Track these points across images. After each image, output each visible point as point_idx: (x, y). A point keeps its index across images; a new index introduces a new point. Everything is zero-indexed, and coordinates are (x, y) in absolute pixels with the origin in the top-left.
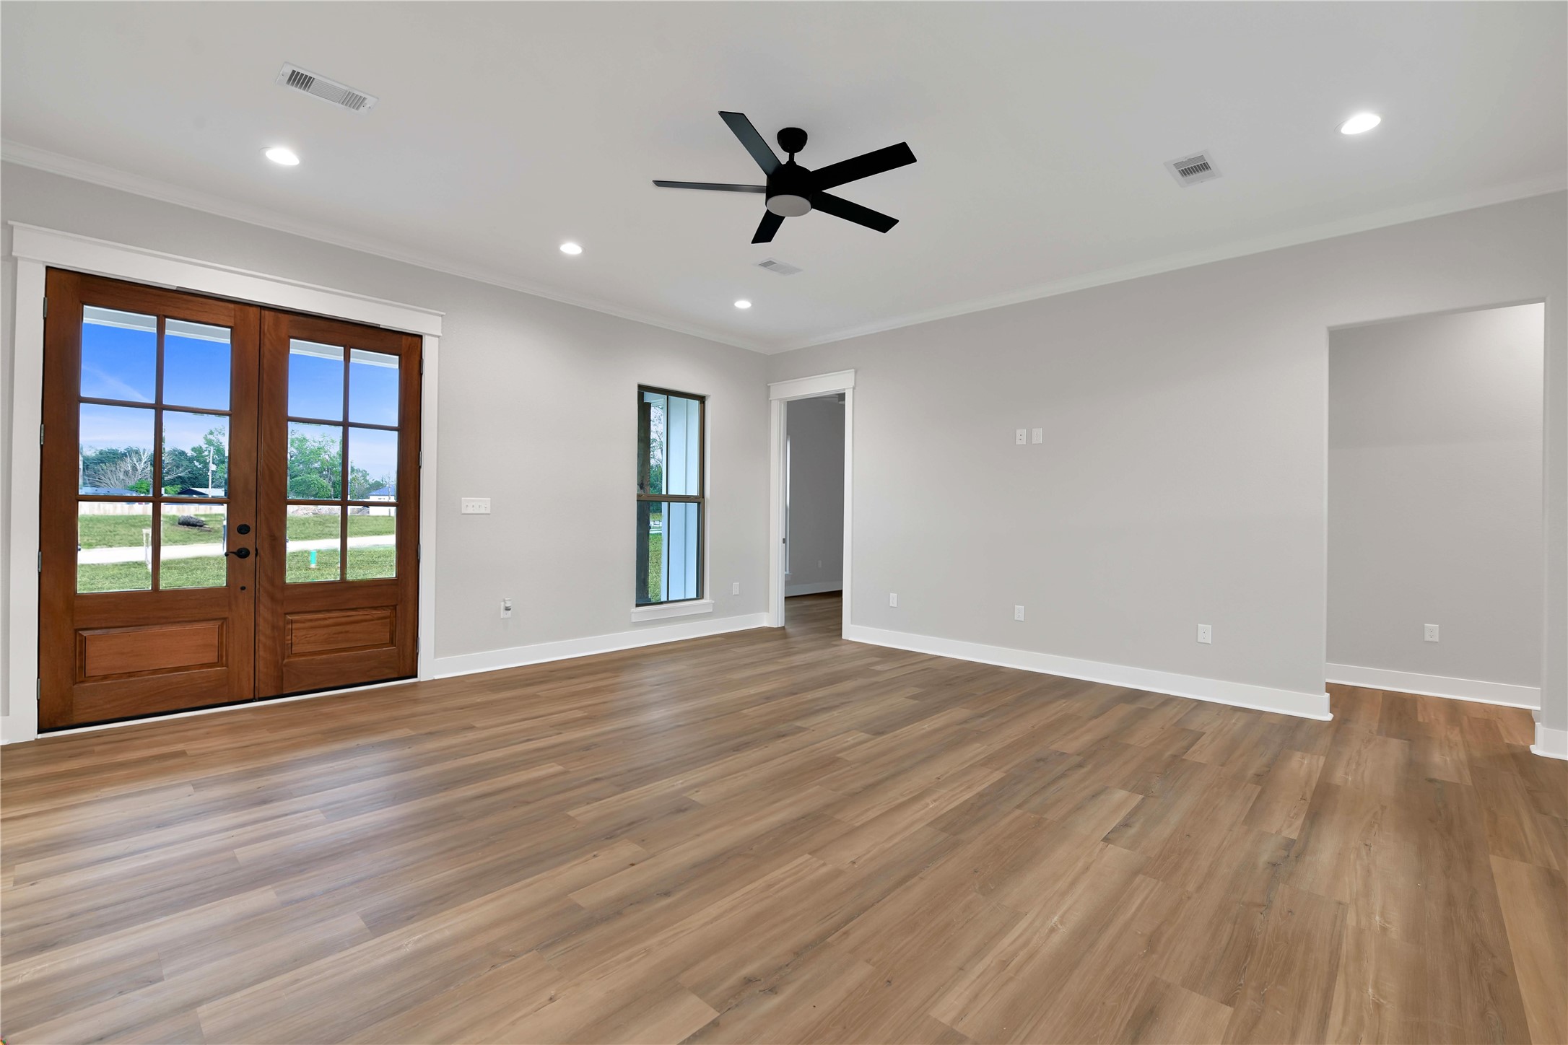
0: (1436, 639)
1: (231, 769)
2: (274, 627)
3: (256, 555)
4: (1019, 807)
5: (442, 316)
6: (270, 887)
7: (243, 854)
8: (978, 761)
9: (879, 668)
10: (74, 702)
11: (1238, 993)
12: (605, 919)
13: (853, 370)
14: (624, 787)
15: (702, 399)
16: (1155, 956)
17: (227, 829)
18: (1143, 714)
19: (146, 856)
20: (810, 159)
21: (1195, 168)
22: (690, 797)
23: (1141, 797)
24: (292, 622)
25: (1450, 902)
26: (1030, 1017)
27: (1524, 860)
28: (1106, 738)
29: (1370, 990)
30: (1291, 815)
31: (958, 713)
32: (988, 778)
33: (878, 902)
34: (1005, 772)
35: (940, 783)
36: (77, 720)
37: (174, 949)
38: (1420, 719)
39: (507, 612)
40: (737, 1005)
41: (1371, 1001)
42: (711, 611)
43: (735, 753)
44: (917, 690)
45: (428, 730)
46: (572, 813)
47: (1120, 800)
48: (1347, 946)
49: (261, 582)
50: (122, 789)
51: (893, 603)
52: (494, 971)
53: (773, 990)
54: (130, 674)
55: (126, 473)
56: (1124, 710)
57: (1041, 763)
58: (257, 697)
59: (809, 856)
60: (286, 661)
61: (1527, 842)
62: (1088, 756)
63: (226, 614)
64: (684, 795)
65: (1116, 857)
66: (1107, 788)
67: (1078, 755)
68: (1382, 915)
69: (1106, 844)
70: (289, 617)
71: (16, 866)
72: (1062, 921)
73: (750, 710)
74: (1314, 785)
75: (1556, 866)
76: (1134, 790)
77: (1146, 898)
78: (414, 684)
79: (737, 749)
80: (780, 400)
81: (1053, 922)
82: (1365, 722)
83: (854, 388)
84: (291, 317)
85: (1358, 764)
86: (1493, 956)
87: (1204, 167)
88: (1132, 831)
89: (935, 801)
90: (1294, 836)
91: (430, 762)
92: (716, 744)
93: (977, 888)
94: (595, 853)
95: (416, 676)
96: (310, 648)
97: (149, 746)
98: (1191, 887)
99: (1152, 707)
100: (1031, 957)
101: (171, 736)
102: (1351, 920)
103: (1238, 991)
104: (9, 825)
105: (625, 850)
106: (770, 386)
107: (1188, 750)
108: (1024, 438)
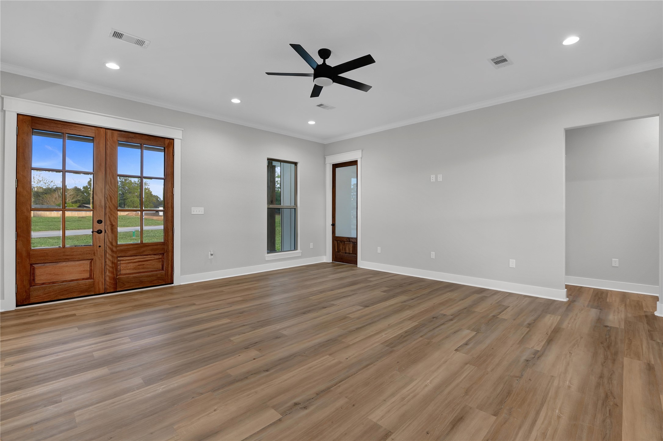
0: (617, 265)
1: (94, 321)
2: (113, 263)
3: (105, 232)
4: (421, 336)
5: (182, 130)
6: (106, 367)
7: (96, 354)
8: (407, 318)
9: (371, 279)
10: (31, 294)
11: (500, 411)
12: (241, 380)
13: (361, 150)
14: (255, 328)
15: (296, 164)
16: (467, 397)
17: (91, 345)
18: (483, 299)
19: (57, 355)
20: (332, 62)
21: (500, 61)
22: (282, 333)
23: (476, 333)
24: (120, 260)
25: (601, 377)
26: (410, 419)
27: (639, 359)
28: (466, 308)
29: (557, 411)
30: (540, 341)
31: (403, 298)
32: (409, 325)
33: (355, 374)
34: (418, 323)
35: (390, 327)
36: (32, 301)
37: (66, 391)
38: (608, 300)
39: (211, 256)
40: (290, 413)
41: (556, 415)
42: (301, 255)
43: (303, 314)
44: (386, 289)
45: (176, 305)
46: (232, 339)
47: (467, 334)
48: (552, 393)
49: (107, 244)
50: (49, 329)
51: (379, 251)
52: (193, 399)
53: (305, 408)
54: (53, 283)
55: (56, 198)
56: (476, 296)
57: (435, 319)
58: (106, 292)
59: (328, 356)
60: (118, 277)
61: (642, 352)
62: (455, 316)
63: (93, 257)
64: (280, 332)
65: (460, 357)
66: (461, 329)
67: (451, 315)
68: (570, 382)
69: (456, 352)
70: (119, 258)
71: (6, 359)
72: (431, 382)
73: (313, 297)
74: (553, 328)
75: (653, 362)
76: (473, 330)
77: (469, 374)
78: (172, 287)
79: (304, 313)
80: (330, 164)
81: (427, 382)
82: (583, 301)
83: (361, 158)
84: (119, 132)
85: (575, 319)
86: (615, 398)
87: (505, 60)
88: (468, 347)
89: (386, 334)
90: (539, 349)
91: (176, 318)
92: (296, 311)
93: (397, 369)
94: (240, 354)
95: (173, 283)
96: (128, 272)
97: (60, 312)
98: (489, 369)
99: (488, 296)
100: (414, 396)
101: (70, 308)
102: (556, 383)
103: (500, 410)
104: (5, 343)
105: (253, 353)
106: (326, 158)
107: (501, 313)
108: (434, 179)
